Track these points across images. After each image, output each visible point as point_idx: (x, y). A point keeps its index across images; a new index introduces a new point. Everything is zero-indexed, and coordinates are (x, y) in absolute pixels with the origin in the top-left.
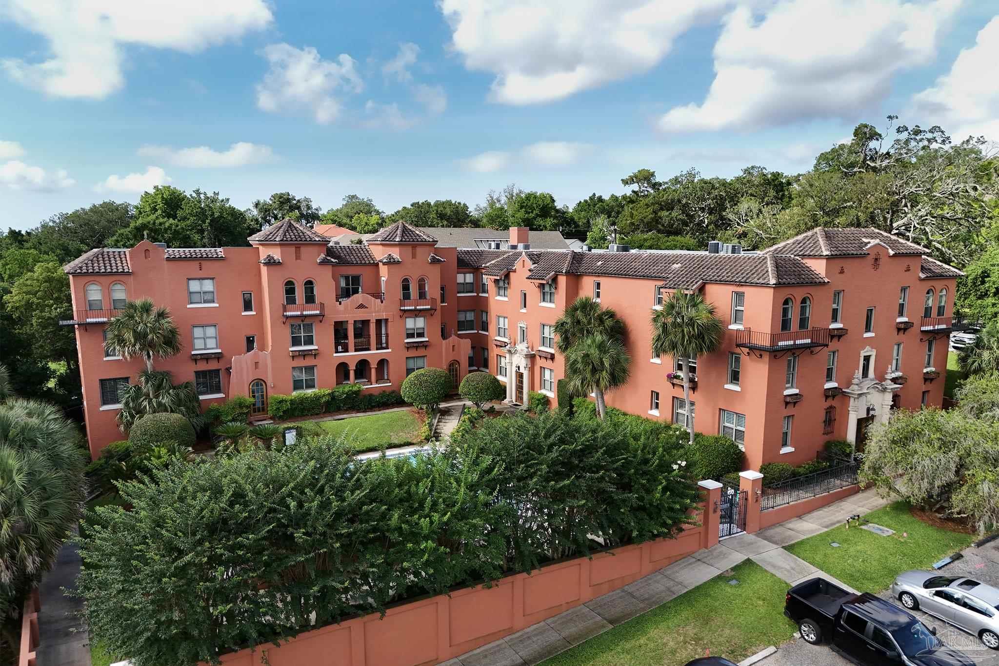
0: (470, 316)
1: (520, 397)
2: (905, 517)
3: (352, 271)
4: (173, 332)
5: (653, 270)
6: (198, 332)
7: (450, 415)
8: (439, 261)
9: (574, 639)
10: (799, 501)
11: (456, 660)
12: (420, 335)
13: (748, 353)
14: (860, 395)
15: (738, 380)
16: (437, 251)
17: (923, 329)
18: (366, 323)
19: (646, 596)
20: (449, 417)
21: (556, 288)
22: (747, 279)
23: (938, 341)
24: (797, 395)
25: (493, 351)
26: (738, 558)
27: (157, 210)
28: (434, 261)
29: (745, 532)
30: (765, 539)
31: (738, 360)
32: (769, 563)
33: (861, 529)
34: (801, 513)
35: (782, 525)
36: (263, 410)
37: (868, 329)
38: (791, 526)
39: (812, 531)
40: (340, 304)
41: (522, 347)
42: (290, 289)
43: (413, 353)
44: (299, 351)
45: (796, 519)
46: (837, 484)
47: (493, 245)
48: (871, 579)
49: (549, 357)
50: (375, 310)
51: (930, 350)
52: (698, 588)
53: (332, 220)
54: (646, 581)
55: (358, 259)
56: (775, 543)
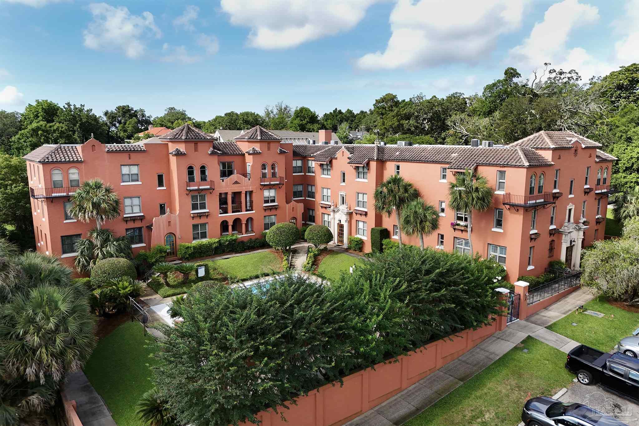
0: (300, 188)
1: (341, 241)
2: (607, 306)
3: (227, 159)
4: (117, 202)
5: (439, 158)
6: (127, 202)
7: (299, 253)
8: (284, 152)
9: (442, 392)
10: (545, 299)
11: (372, 411)
12: (273, 201)
13: (509, 208)
14: (569, 233)
15: (501, 225)
16: (282, 145)
17: (597, 192)
18: (240, 193)
19: (475, 362)
20: (298, 255)
21: (368, 169)
22: (508, 162)
23: (603, 200)
24: (536, 234)
25: (319, 211)
26: (523, 335)
27: (39, 117)
28: (282, 152)
29: (518, 319)
30: (533, 323)
31: (501, 214)
32: (542, 338)
33: (585, 314)
34: (546, 306)
35: (538, 314)
36: (173, 253)
37: (571, 194)
38: (543, 314)
39: (557, 317)
40: (223, 181)
41: (343, 208)
42: (191, 171)
43: (268, 213)
44: (198, 213)
45: (544, 310)
46: (563, 287)
47: (311, 142)
48: (603, 344)
49: (364, 213)
50: (245, 185)
51: (599, 205)
52: (506, 355)
53: (160, 124)
54: (471, 353)
55: (231, 151)
56: (539, 325)
